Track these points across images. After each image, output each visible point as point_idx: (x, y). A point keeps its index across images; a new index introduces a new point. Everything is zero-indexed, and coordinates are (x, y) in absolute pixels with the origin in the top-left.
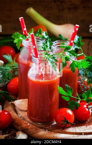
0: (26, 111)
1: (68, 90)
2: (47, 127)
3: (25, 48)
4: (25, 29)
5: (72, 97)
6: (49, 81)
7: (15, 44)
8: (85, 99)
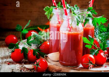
0: (58, 61)
1: (90, 39)
2: (75, 69)
3: (55, 15)
4: (55, 2)
5: (93, 45)
6: (77, 32)
7: (46, 15)
8: (102, 49)
